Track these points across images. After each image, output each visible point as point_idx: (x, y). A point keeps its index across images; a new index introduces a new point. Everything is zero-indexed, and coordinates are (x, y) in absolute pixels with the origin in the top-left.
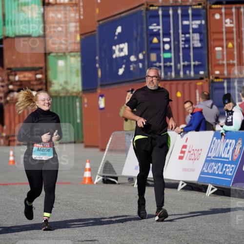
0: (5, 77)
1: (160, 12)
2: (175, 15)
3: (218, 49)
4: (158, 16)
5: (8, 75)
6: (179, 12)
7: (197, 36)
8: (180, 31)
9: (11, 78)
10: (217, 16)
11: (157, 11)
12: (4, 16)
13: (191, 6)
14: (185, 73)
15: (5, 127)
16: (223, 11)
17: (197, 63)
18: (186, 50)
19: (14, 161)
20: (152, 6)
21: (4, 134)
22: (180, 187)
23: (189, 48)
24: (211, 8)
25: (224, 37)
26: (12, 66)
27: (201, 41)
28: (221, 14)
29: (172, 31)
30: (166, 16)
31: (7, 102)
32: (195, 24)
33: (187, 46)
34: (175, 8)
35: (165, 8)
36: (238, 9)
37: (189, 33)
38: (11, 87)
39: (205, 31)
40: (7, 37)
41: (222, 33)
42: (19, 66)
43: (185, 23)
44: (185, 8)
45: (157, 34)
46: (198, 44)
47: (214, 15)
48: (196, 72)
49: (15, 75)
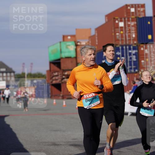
0: (61, 73)
1: (120, 48)
2: (126, 49)
3: (143, 61)
4: (119, 49)
5: (63, 72)
6: (128, 47)
7: (134, 57)
8: (128, 54)
9: (64, 73)
10: (142, 49)
11: (119, 47)
12: (61, 50)
13: (132, 45)
14: (130, 71)
15: (62, 92)
16: (144, 47)
17: (135, 67)
18: (130, 62)
19: (65, 105)
20: (117, 45)
21: (61, 95)
22: (129, 114)
23: (131, 61)
24: (140, 46)
25: (145, 56)
26: (64, 69)
27: (136, 58)
28: (144, 48)
29: (125, 55)
30: (122, 49)
31: (62, 83)
32: (134, 52)
33: (131, 60)
34: (126, 46)
35: (122, 46)
36: (150, 46)
37: (131, 55)
38: (64, 77)
39: (137, 55)
40: (62, 58)
41: (144, 55)
42: (66, 69)
43: (130, 51)
44: (130, 46)
45: (119, 56)
46: (135, 60)
47: (140, 48)
48: (134, 70)
49: (65, 72)
